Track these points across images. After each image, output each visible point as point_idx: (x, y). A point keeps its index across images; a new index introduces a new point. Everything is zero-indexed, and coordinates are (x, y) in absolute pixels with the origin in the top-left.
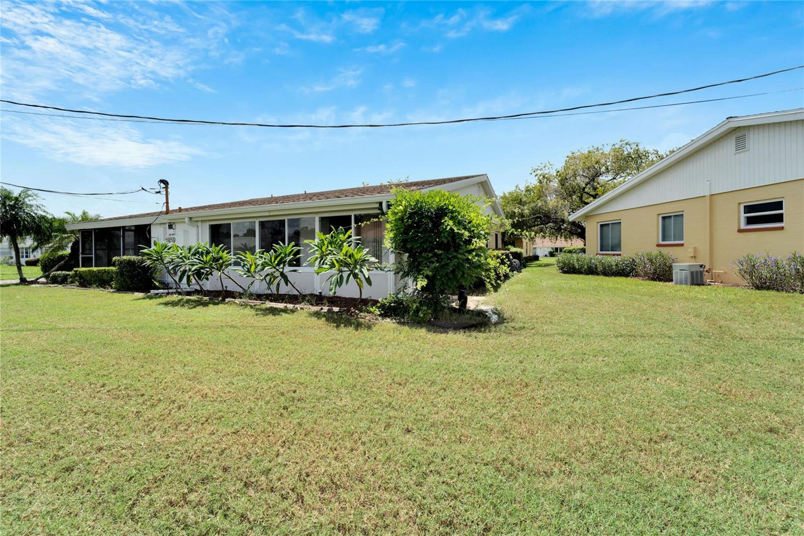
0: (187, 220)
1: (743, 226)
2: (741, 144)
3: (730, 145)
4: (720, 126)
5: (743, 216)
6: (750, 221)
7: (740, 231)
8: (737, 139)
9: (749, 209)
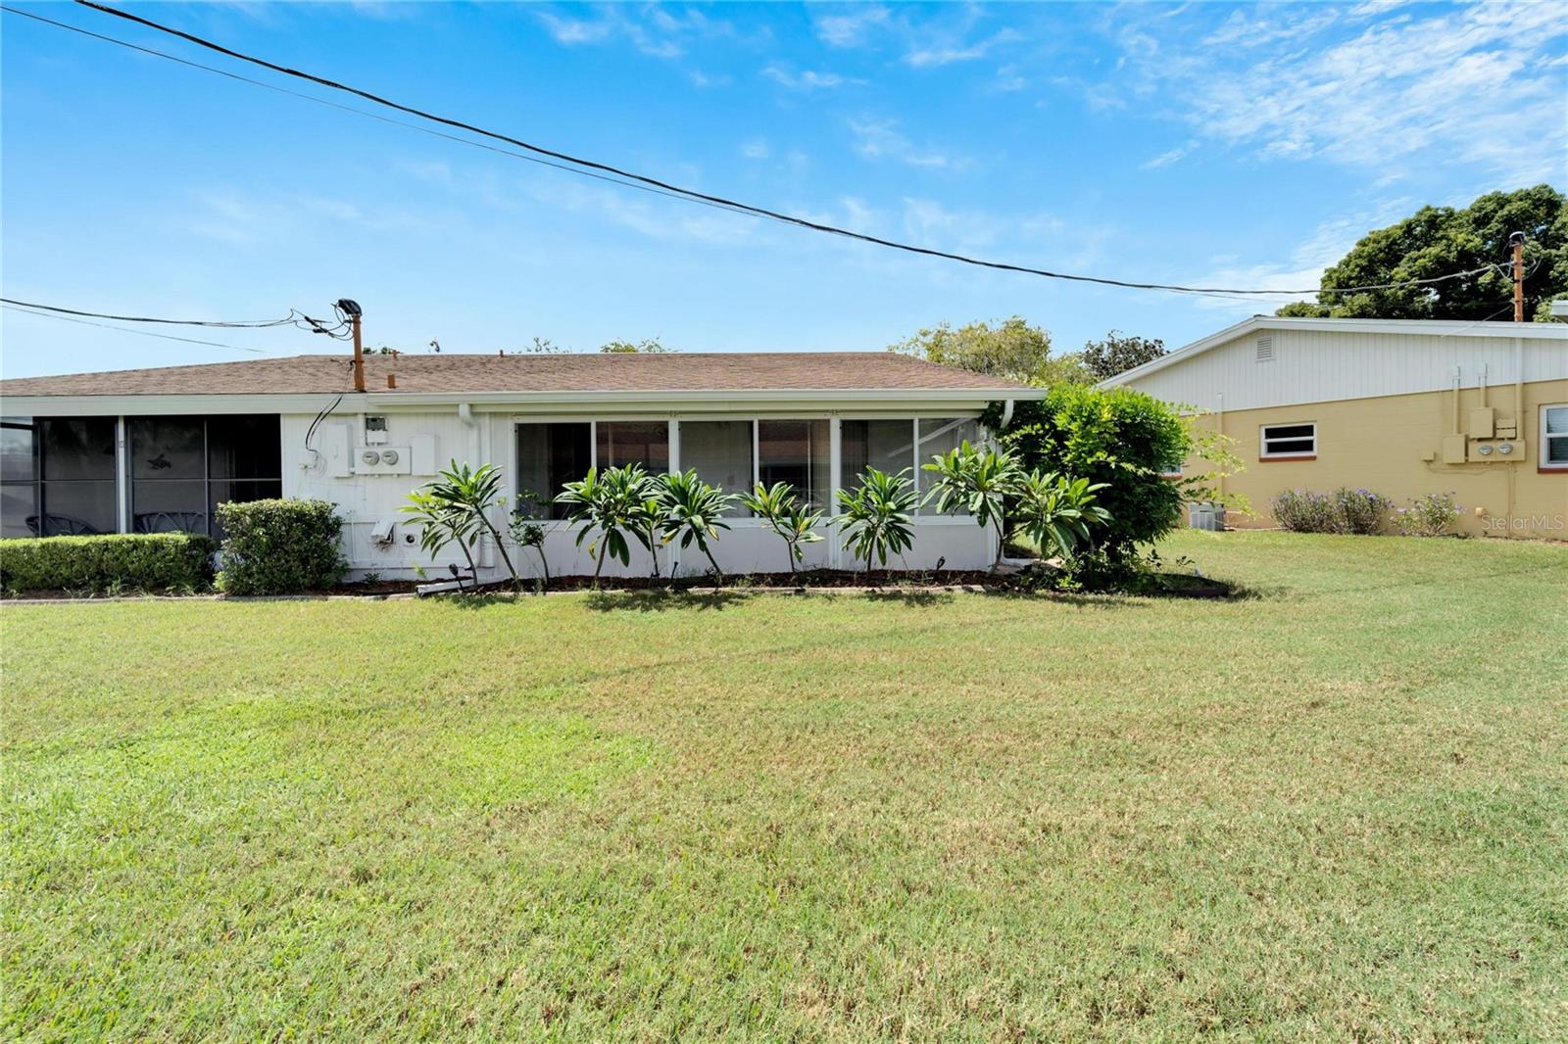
0: (464, 410)
1: (1264, 455)
2: (1265, 351)
3: (1250, 350)
4: (1243, 324)
5: (1264, 441)
6: (1272, 448)
7: (1262, 460)
8: (1260, 343)
9: (1270, 433)
